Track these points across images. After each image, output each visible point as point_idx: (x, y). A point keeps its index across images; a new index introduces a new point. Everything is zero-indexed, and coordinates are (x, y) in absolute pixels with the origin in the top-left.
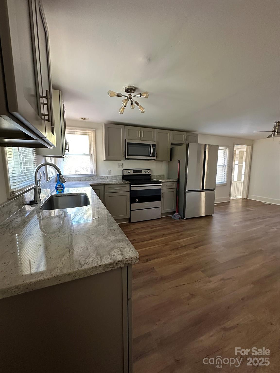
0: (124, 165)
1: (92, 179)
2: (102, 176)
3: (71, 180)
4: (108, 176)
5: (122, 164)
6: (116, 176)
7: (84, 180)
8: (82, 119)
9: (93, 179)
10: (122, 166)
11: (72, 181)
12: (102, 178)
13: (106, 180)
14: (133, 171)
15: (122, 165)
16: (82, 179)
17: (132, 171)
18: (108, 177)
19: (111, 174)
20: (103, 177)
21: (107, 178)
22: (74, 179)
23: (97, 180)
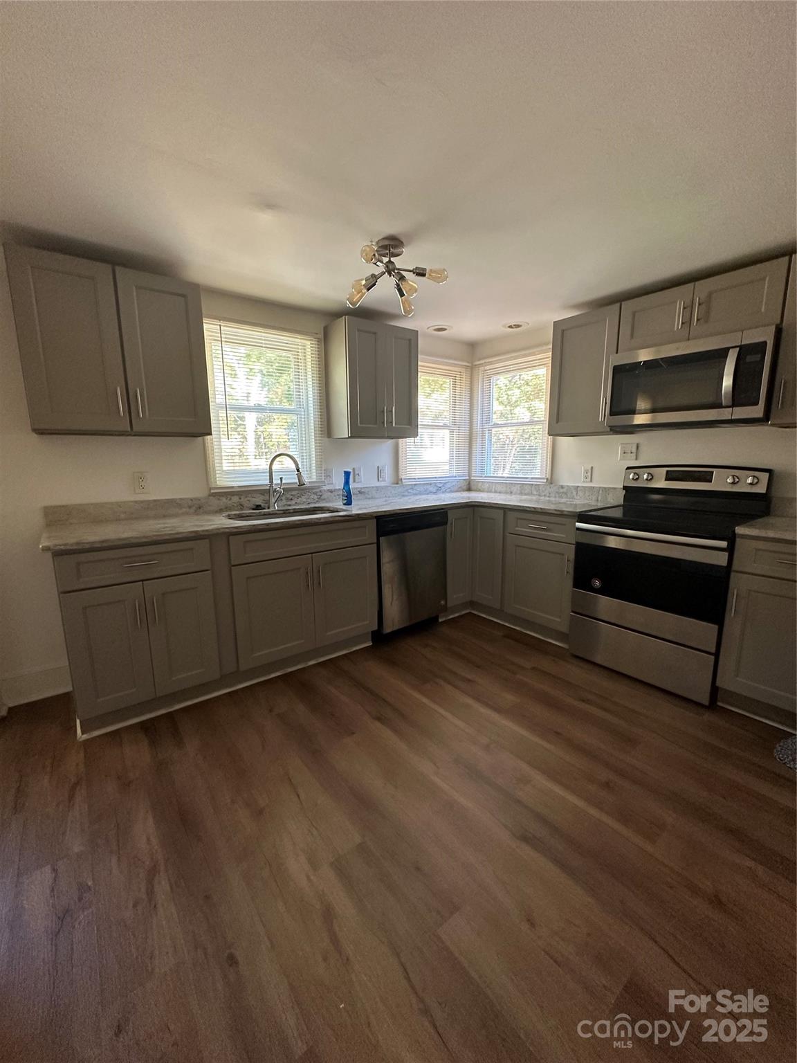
0: (643, 449)
1: (535, 493)
2: (562, 487)
3: (493, 490)
4: (578, 487)
5: (635, 447)
6: (605, 488)
7: (519, 492)
8: (510, 327)
9: (538, 493)
10: (634, 455)
11: (496, 492)
12: (561, 490)
13: (573, 498)
14: (667, 471)
15: (634, 450)
16: (514, 489)
17: (665, 473)
18: (579, 489)
19: (591, 481)
20: (564, 490)
21: (575, 493)
22: (499, 488)
23: (548, 495)
